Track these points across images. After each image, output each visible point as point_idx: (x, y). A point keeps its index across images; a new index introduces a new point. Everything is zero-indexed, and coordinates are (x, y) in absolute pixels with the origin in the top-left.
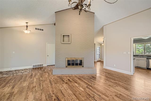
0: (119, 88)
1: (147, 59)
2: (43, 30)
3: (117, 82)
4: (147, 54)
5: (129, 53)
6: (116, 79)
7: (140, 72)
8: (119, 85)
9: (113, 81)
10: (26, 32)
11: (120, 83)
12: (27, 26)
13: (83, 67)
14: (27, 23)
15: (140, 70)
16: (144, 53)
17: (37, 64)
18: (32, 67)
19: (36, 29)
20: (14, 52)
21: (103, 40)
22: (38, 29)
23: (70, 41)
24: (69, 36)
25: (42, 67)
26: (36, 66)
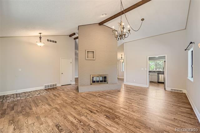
0: (141, 96)
1: (158, 74)
2: (56, 42)
3: (139, 92)
4: (158, 70)
5: (146, 69)
6: (138, 91)
7: (153, 85)
8: (141, 94)
9: (136, 92)
10: (39, 44)
11: (141, 93)
12: (40, 38)
13: (107, 83)
14: (40, 33)
15: (153, 84)
16: (156, 69)
17: (47, 85)
18: (43, 88)
19: (48, 40)
20: (20, 70)
21: (121, 56)
22: (51, 41)
23: (95, 57)
24: (94, 52)
25: (55, 87)
26: (48, 86)
